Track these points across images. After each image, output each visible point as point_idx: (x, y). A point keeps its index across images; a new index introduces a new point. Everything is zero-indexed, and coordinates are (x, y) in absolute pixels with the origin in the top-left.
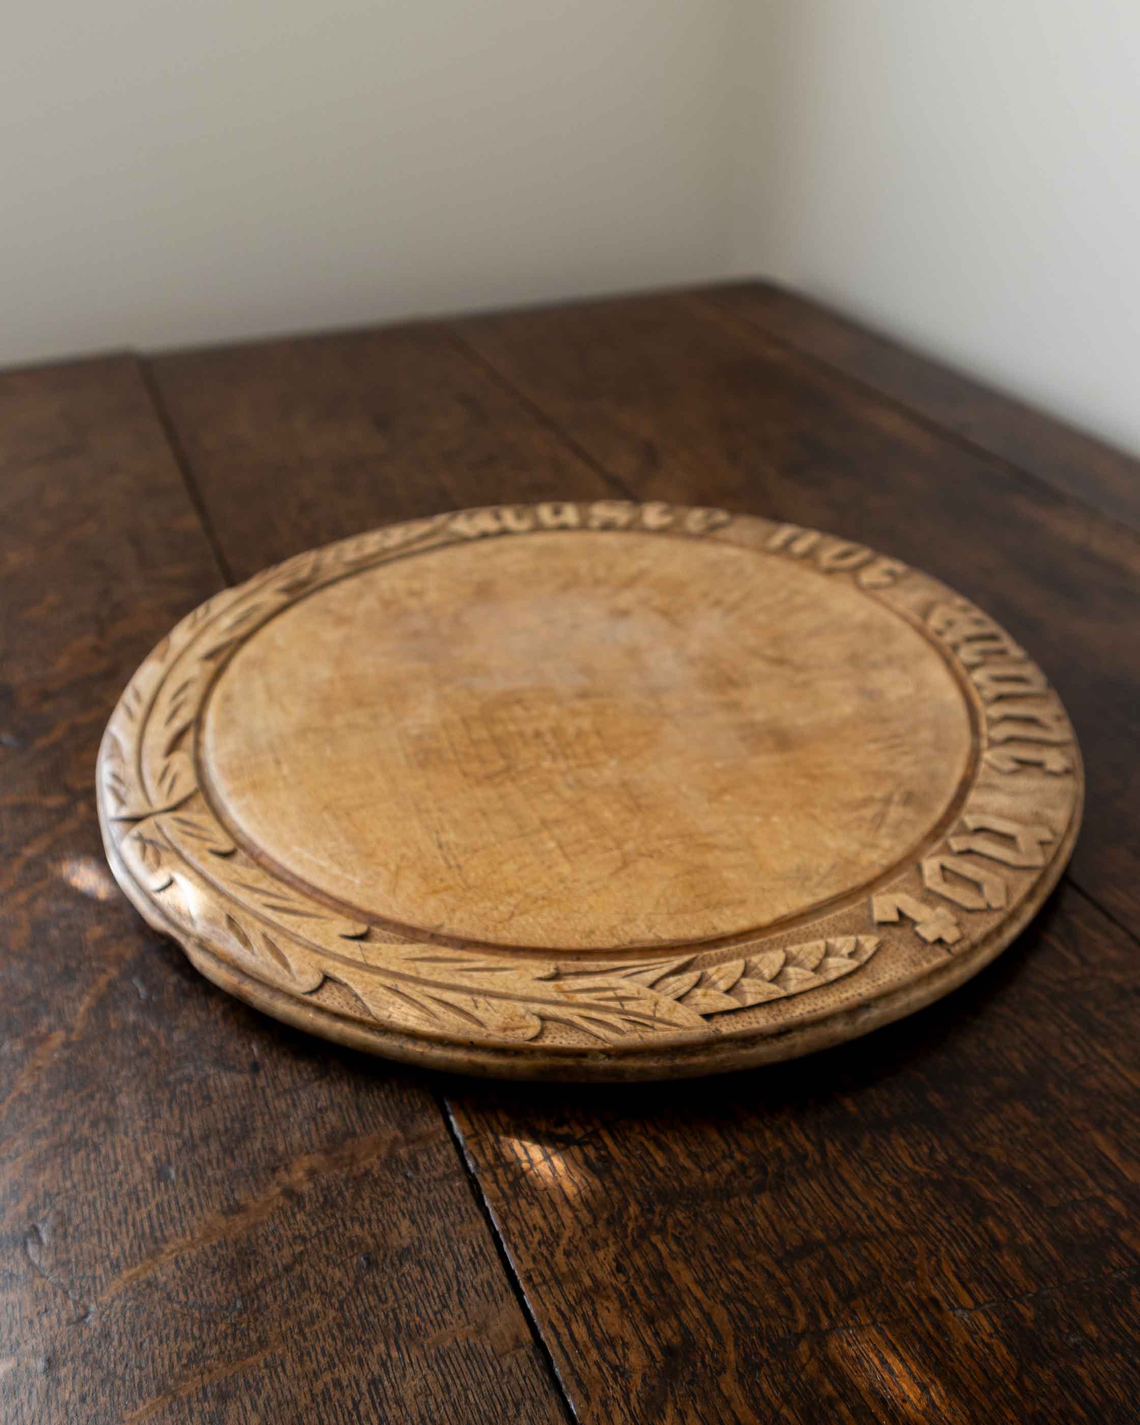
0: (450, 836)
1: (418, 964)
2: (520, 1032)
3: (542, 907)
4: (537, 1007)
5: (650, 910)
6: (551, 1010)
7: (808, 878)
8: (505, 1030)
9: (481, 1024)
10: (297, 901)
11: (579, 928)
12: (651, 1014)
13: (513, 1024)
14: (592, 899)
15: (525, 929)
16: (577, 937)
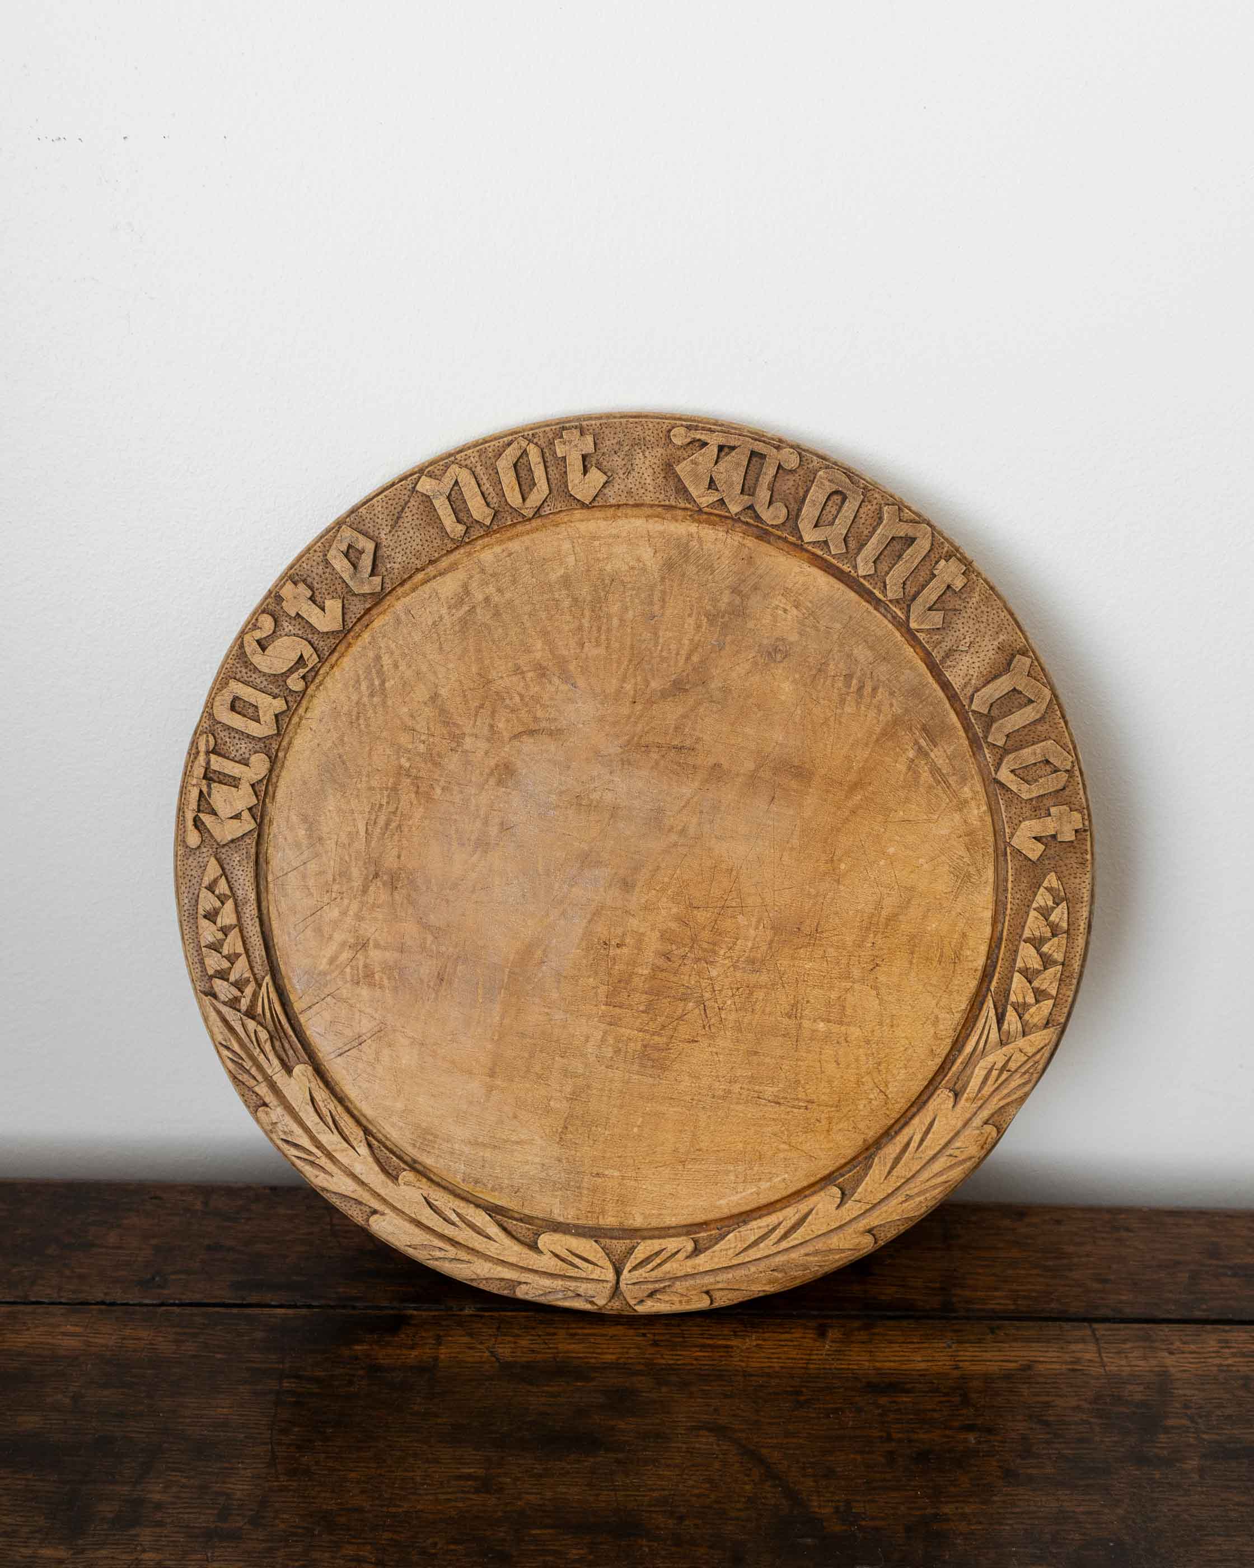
0: (770, 1091)
1: (894, 1173)
2: (989, 1140)
3: (887, 1069)
4: (977, 1121)
5: (934, 1002)
6: (985, 1114)
7: (969, 876)
8: (982, 1148)
9: (970, 1158)
10: (790, 1214)
11: (923, 1057)
12: (1026, 1058)
13: (982, 1142)
14: (899, 1033)
15: (902, 1092)
16: (930, 1063)
